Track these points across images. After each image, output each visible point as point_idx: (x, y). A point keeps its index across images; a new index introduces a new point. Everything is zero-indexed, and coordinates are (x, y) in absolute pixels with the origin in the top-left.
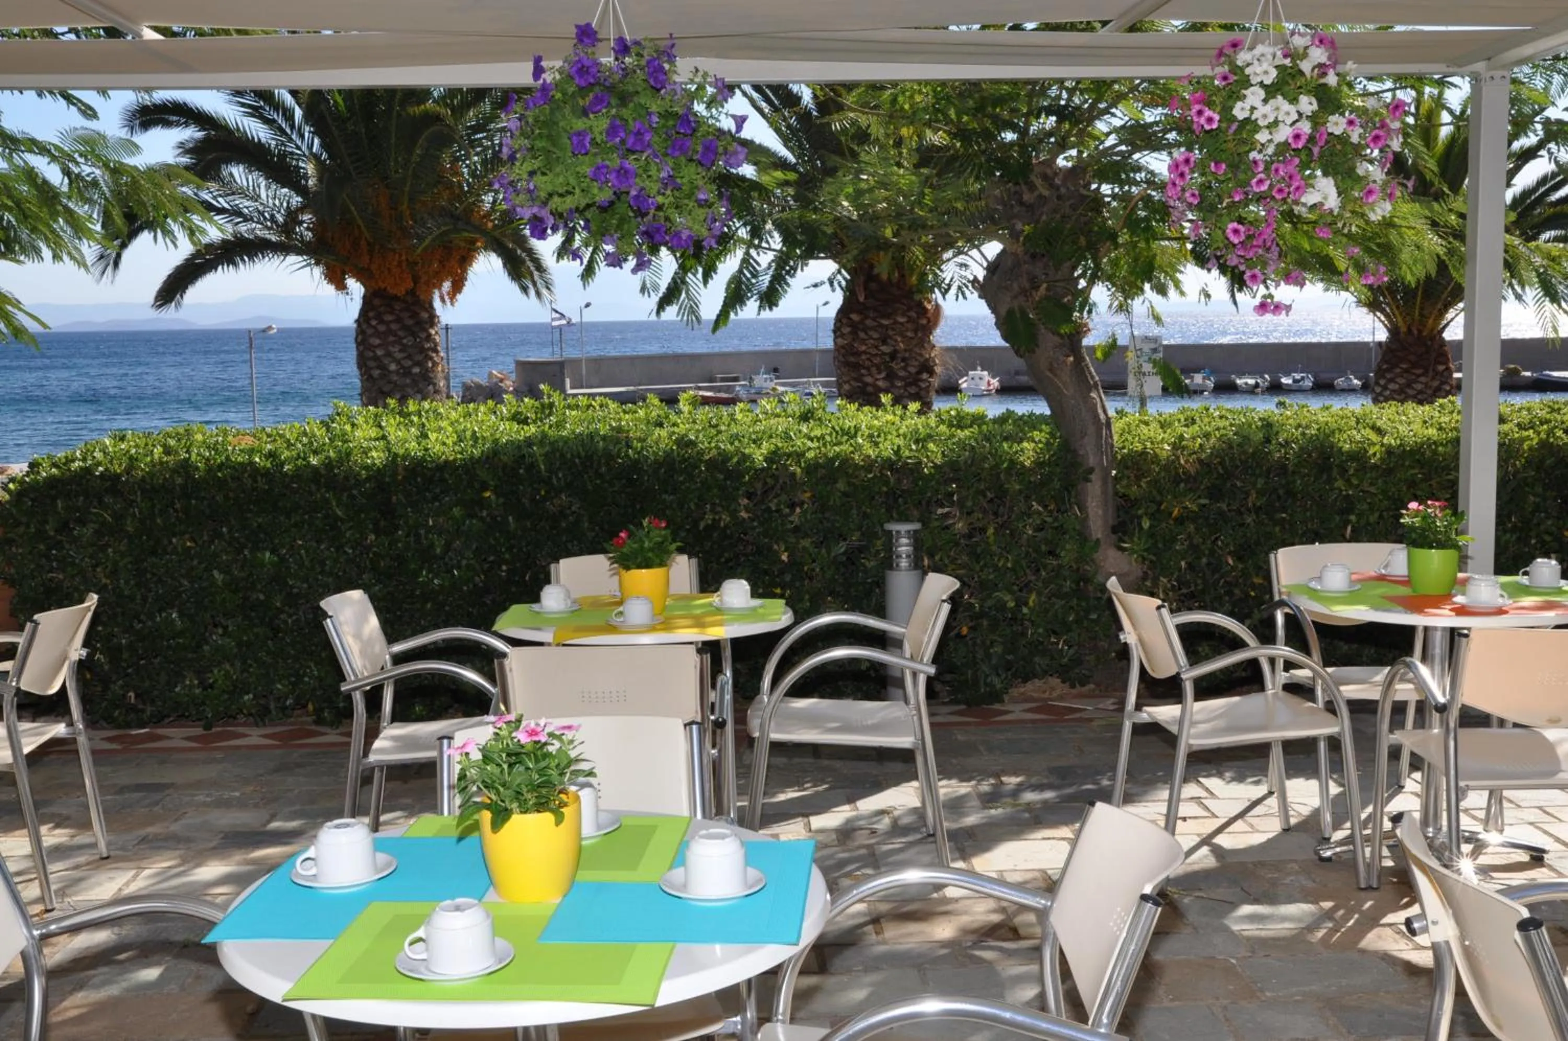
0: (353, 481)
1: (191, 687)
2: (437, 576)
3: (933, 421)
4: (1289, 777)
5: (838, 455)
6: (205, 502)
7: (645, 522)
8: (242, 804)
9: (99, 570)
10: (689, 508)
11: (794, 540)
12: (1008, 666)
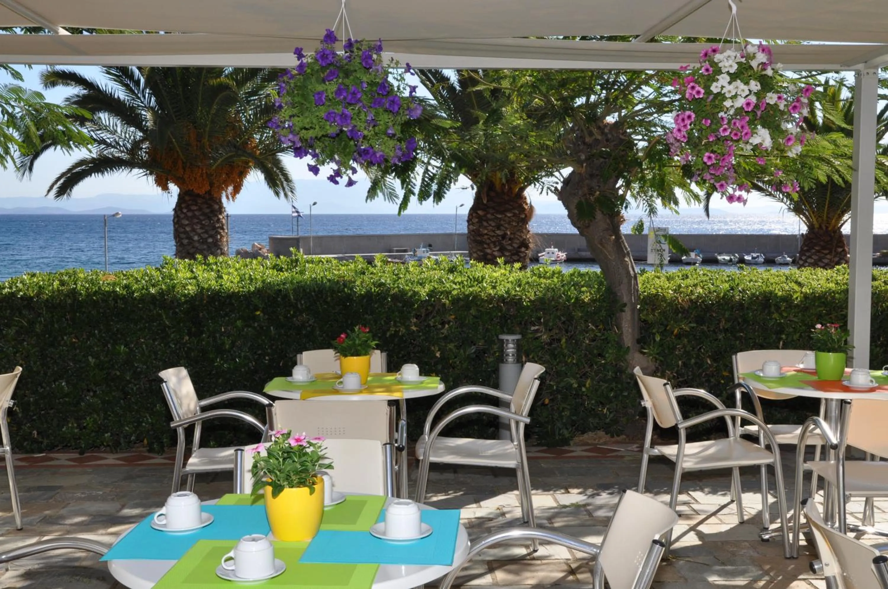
0: (176, 304)
1: (72, 428)
2: (225, 362)
3: (529, 274)
4: (744, 491)
5: (471, 293)
6: (85, 315)
7: (357, 328)
8: (104, 499)
9: (18, 355)
10: (381, 323)
11: (443, 344)
12: (573, 424)
